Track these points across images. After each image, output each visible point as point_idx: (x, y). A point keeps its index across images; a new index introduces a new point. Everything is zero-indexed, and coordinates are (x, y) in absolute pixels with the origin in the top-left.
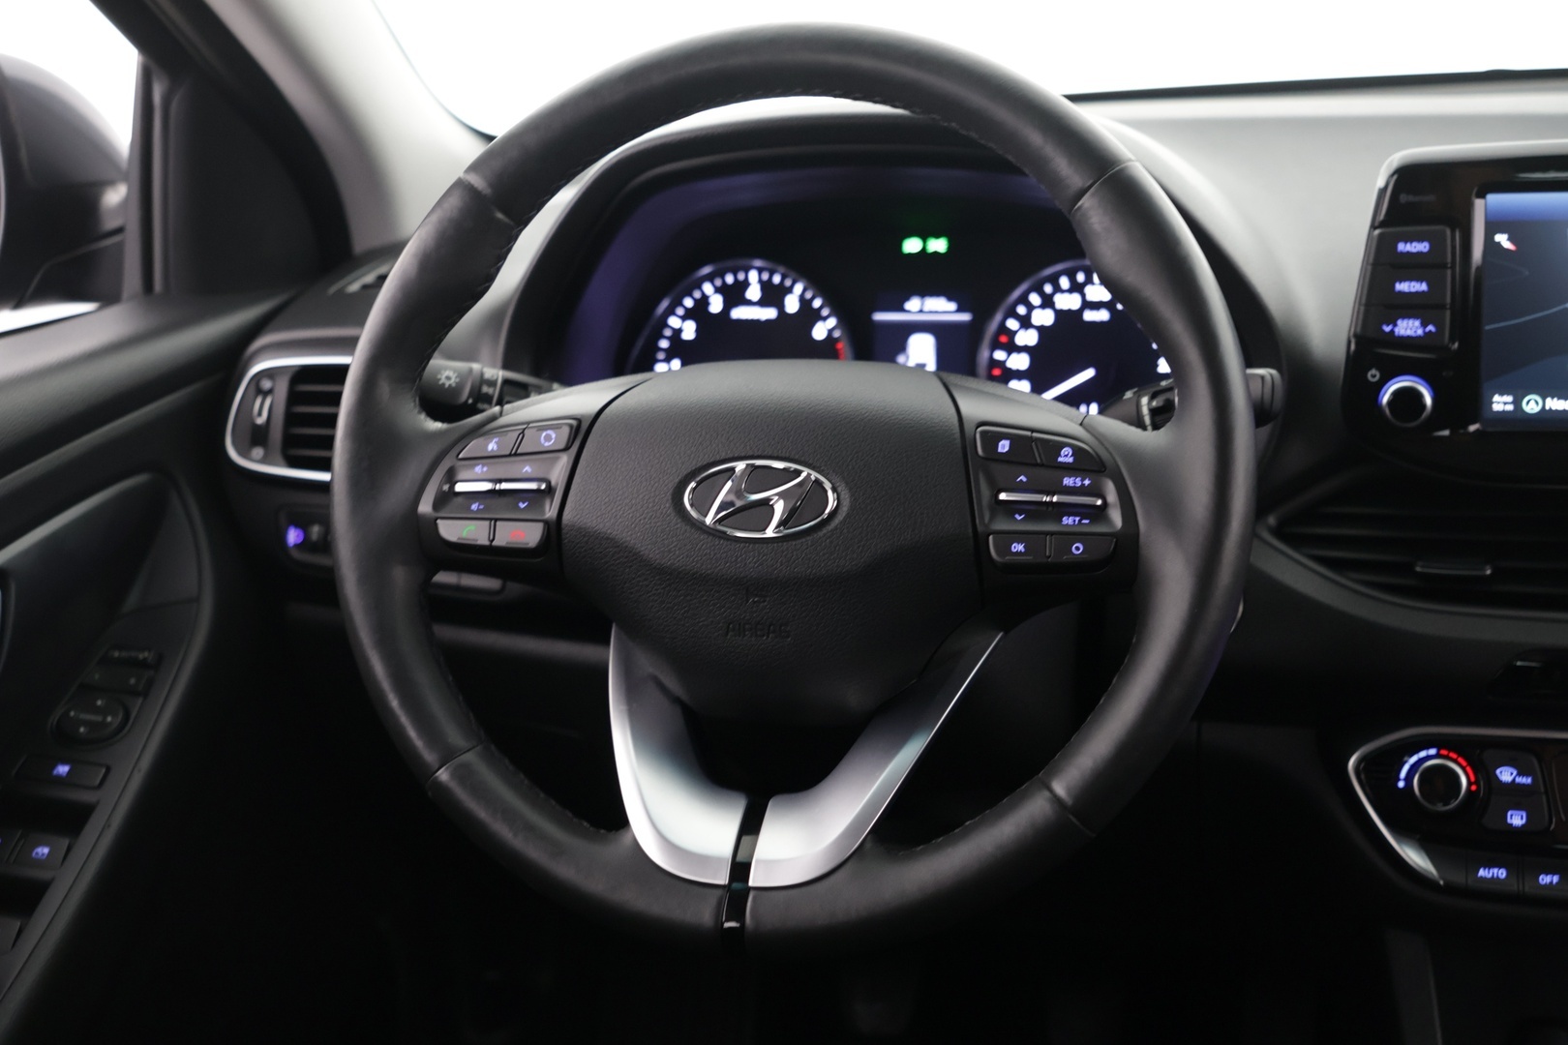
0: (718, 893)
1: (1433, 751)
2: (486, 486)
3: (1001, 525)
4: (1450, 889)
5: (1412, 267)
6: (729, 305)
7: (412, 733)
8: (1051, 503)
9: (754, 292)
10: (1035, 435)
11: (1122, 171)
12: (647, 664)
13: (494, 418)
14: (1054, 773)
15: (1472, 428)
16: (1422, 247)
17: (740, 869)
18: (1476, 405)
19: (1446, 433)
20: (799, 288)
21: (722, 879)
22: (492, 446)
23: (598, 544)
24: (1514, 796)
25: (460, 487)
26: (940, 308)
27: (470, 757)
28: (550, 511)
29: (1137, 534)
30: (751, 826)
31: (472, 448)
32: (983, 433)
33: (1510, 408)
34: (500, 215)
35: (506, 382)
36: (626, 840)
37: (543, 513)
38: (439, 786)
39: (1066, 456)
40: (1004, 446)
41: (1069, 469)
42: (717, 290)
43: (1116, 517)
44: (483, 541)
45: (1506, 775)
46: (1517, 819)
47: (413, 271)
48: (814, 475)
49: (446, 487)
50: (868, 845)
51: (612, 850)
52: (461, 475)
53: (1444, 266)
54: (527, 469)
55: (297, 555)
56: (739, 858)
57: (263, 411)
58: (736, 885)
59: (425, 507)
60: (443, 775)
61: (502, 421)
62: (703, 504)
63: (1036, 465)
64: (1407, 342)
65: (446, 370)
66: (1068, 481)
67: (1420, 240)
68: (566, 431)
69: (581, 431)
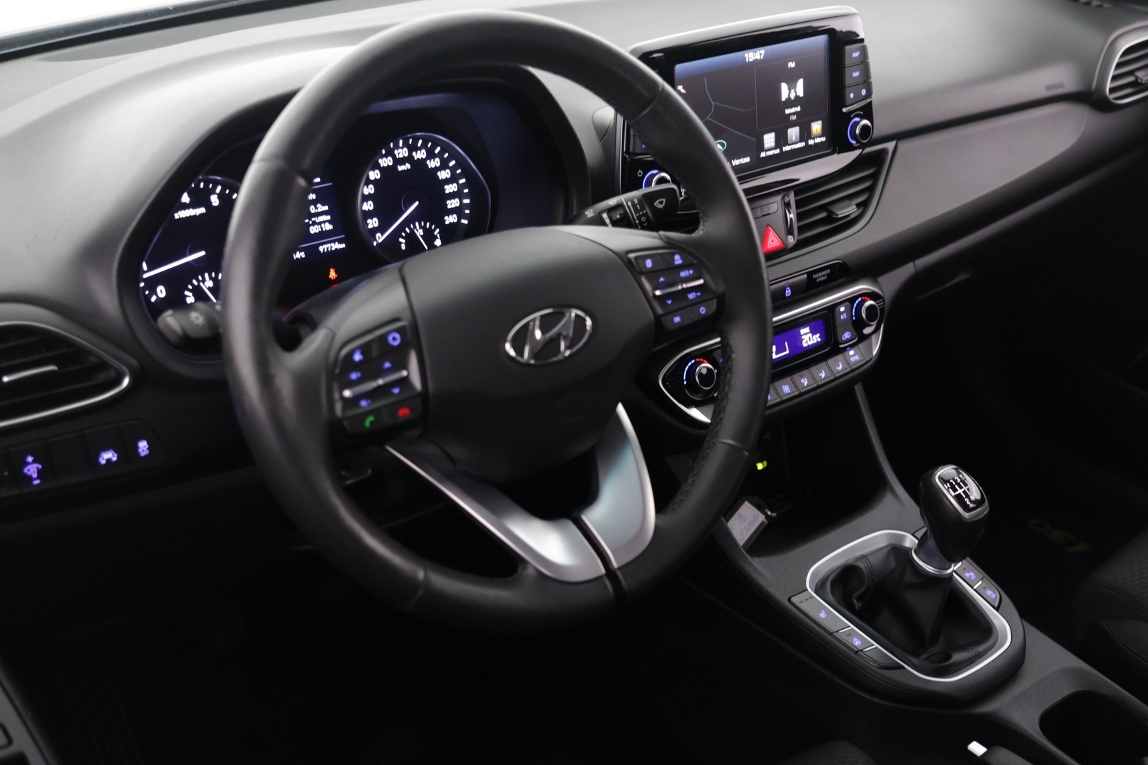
0: (602, 580)
1: (693, 361)
8: (682, 289)
22: (358, 357)
29: (724, 293)
32: (636, 258)
39: (678, 260)
40: (649, 263)
41: (681, 267)
54: (388, 365)
59: (339, 413)
66: (682, 274)
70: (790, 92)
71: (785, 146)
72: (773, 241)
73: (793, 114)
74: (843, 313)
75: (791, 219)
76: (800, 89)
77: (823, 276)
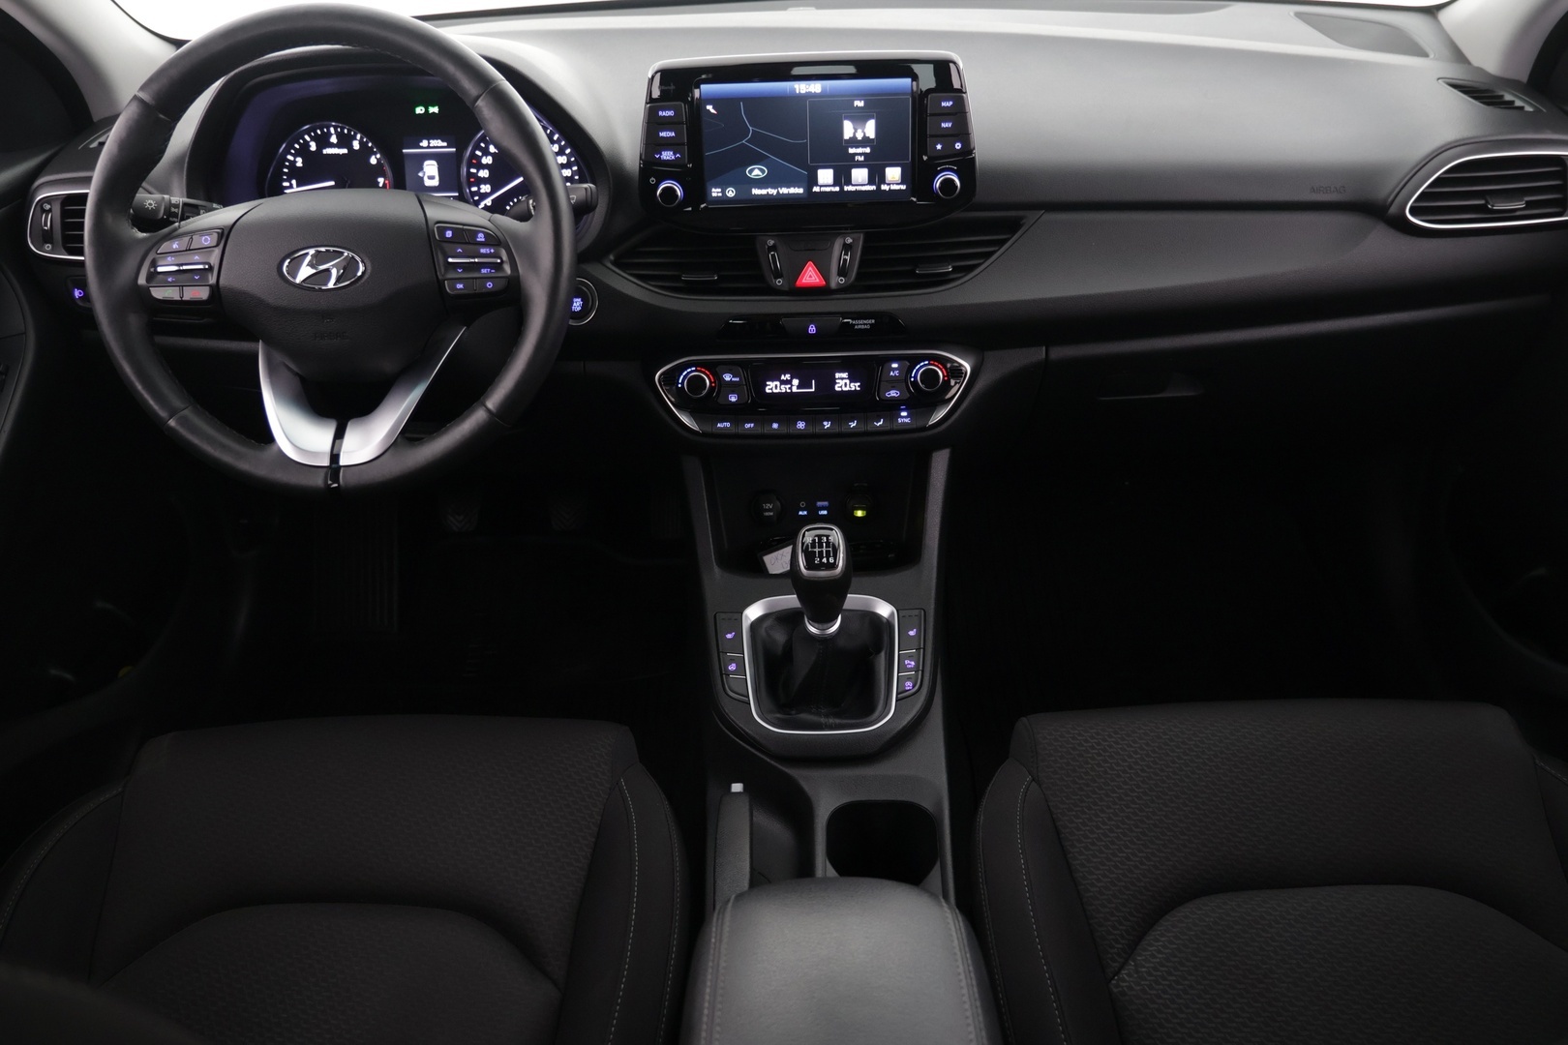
0: (325, 470)
1: (694, 369)
2: (175, 268)
3: (451, 275)
4: (704, 434)
5: (666, 123)
6: (320, 147)
7: (151, 402)
8: (475, 263)
9: (334, 139)
10: (465, 227)
11: (496, 86)
12: (279, 357)
13: (176, 230)
14: (487, 397)
15: (702, 206)
16: (670, 113)
17: (335, 457)
18: (703, 195)
19: (690, 209)
20: (359, 136)
21: (326, 463)
22: (175, 246)
23: (239, 295)
24: (732, 387)
25: (160, 269)
26: (438, 144)
27: (187, 412)
28: (212, 280)
29: (518, 277)
30: (339, 435)
31: (164, 247)
32: (438, 228)
33: (720, 194)
34: (161, 116)
35: (185, 205)
36: (274, 448)
37: (207, 280)
38: (171, 429)
39: (481, 238)
40: (449, 234)
41: (482, 244)
42: (312, 139)
43: (508, 269)
44: (177, 298)
45: (727, 377)
46: (733, 399)
47: (115, 150)
48: (351, 254)
49: (152, 270)
50: (399, 440)
51: (268, 453)
52: (160, 263)
53: (683, 123)
54: (197, 258)
55: (80, 303)
56: (335, 452)
57: (47, 222)
58: (333, 466)
59: (142, 281)
60: (172, 423)
61: (180, 231)
62: (294, 271)
63: (466, 243)
64: (667, 163)
65: (148, 198)
66: (483, 251)
67: (669, 110)
68: (215, 236)
69: (225, 234)
70: (856, 131)
71: (848, 185)
72: (810, 276)
73: (860, 154)
74: (894, 369)
75: (845, 260)
76: (870, 129)
77: (865, 324)
